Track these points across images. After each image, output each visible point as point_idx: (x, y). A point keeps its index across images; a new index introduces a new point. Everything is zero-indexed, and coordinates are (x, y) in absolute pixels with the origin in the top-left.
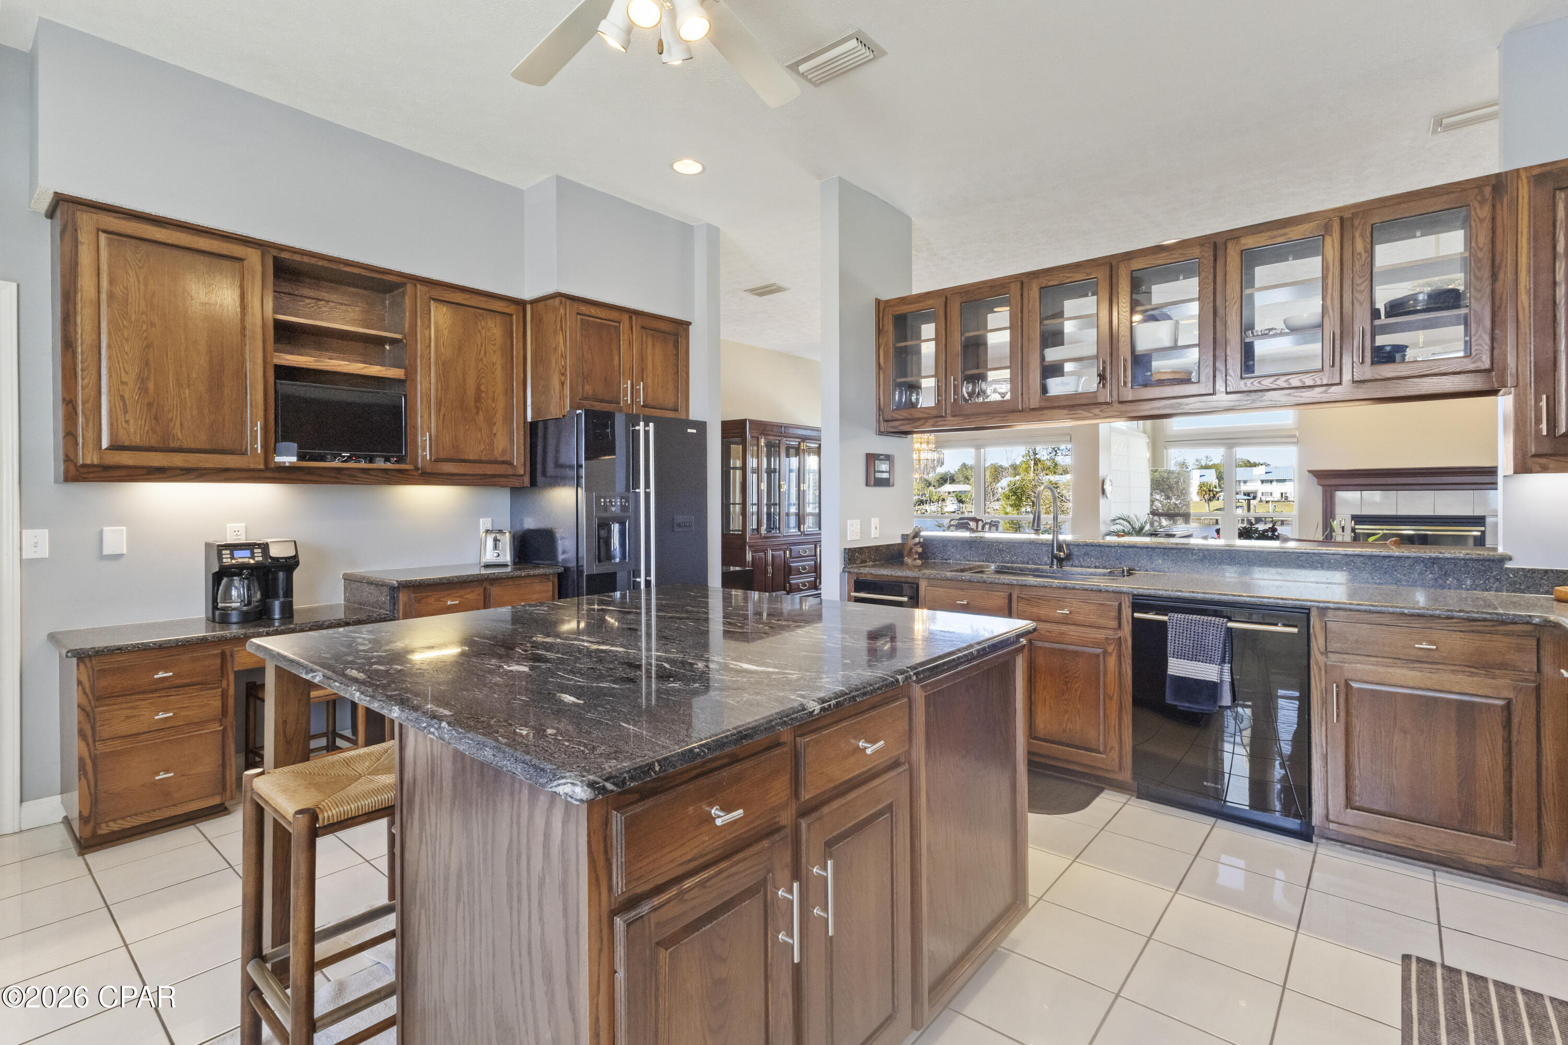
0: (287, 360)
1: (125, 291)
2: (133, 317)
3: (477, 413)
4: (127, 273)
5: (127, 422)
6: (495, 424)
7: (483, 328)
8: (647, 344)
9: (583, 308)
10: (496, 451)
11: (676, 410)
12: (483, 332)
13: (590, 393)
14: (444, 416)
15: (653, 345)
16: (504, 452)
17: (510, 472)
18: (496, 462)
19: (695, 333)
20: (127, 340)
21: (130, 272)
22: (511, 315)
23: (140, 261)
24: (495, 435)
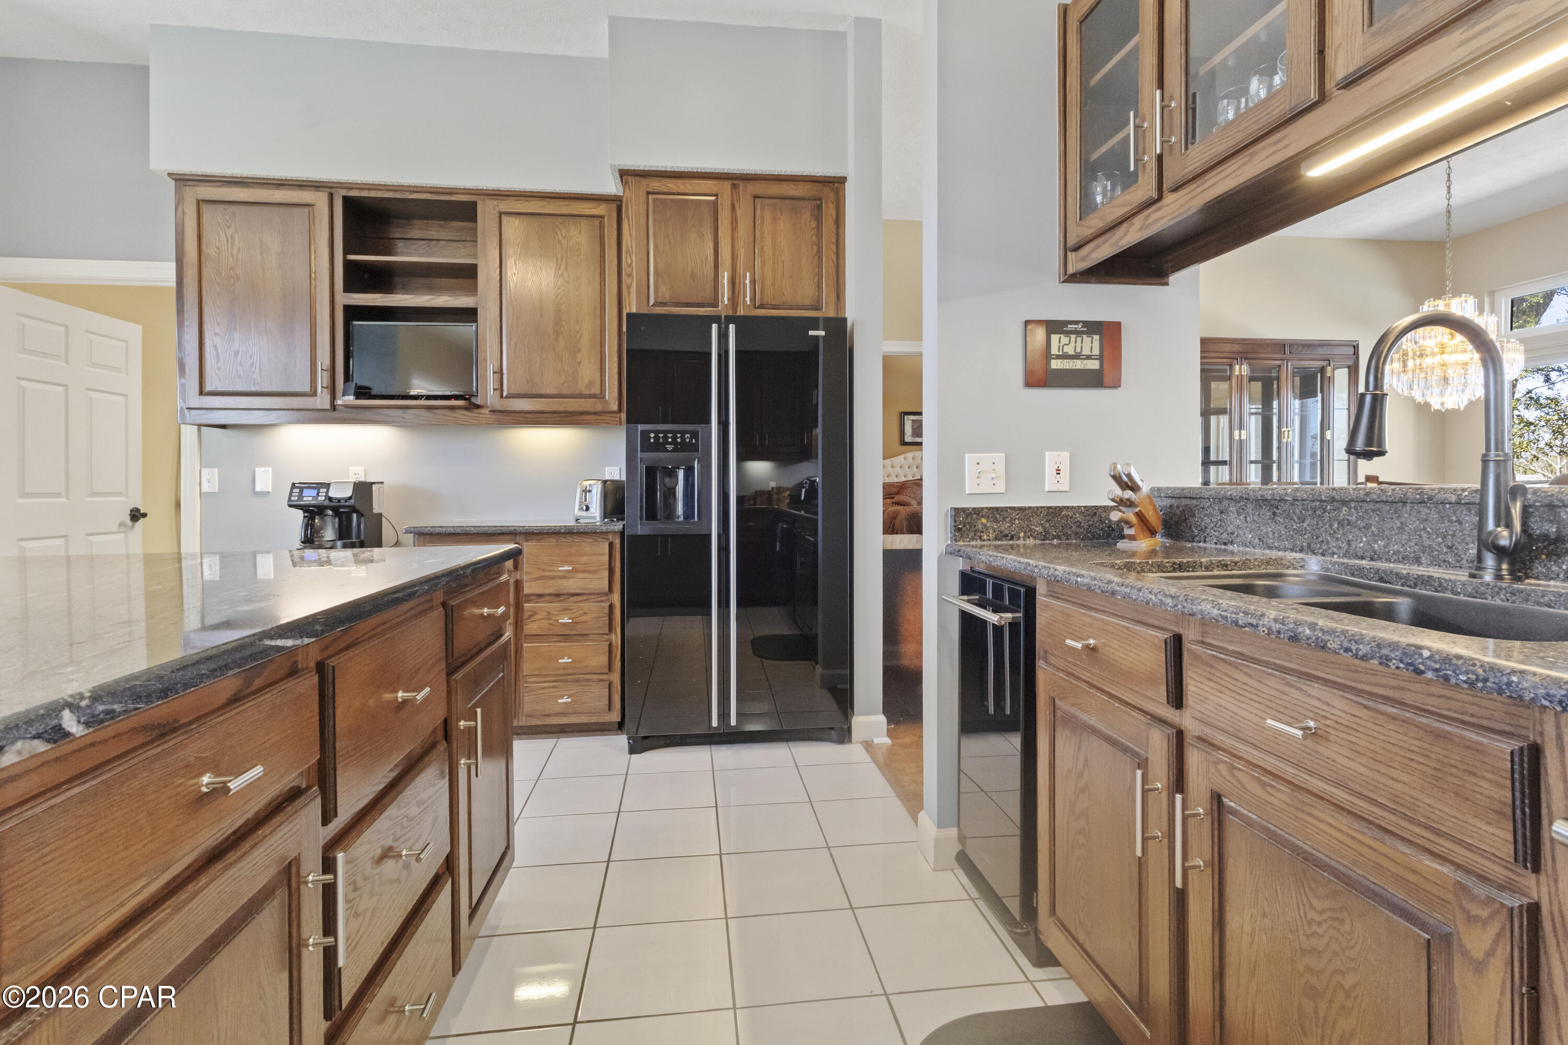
0: (355, 299)
1: (217, 251)
2: (224, 273)
3: (556, 340)
4: (219, 234)
5: (219, 368)
6: (579, 350)
7: (564, 238)
8: (762, 218)
9: (656, 185)
10: (580, 383)
11: (817, 308)
12: (564, 242)
13: (667, 296)
14: (516, 344)
15: (774, 220)
16: (590, 384)
17: (599, 407)
18: (580, 396)
19: (851, 191)
20: (218, 294)
21: (221, 233)
22: (602, 217)
23: (228, 221)
24: (579, 363)
